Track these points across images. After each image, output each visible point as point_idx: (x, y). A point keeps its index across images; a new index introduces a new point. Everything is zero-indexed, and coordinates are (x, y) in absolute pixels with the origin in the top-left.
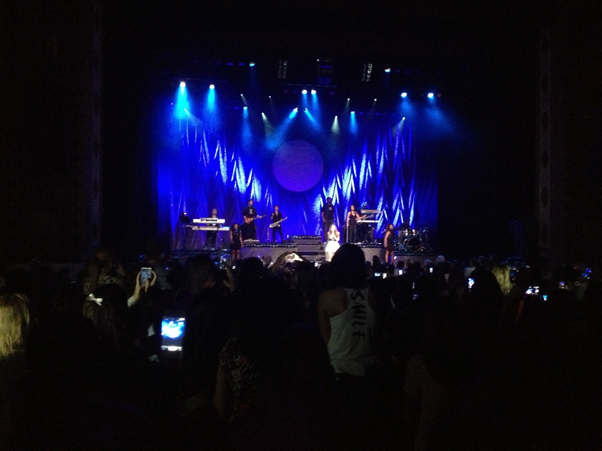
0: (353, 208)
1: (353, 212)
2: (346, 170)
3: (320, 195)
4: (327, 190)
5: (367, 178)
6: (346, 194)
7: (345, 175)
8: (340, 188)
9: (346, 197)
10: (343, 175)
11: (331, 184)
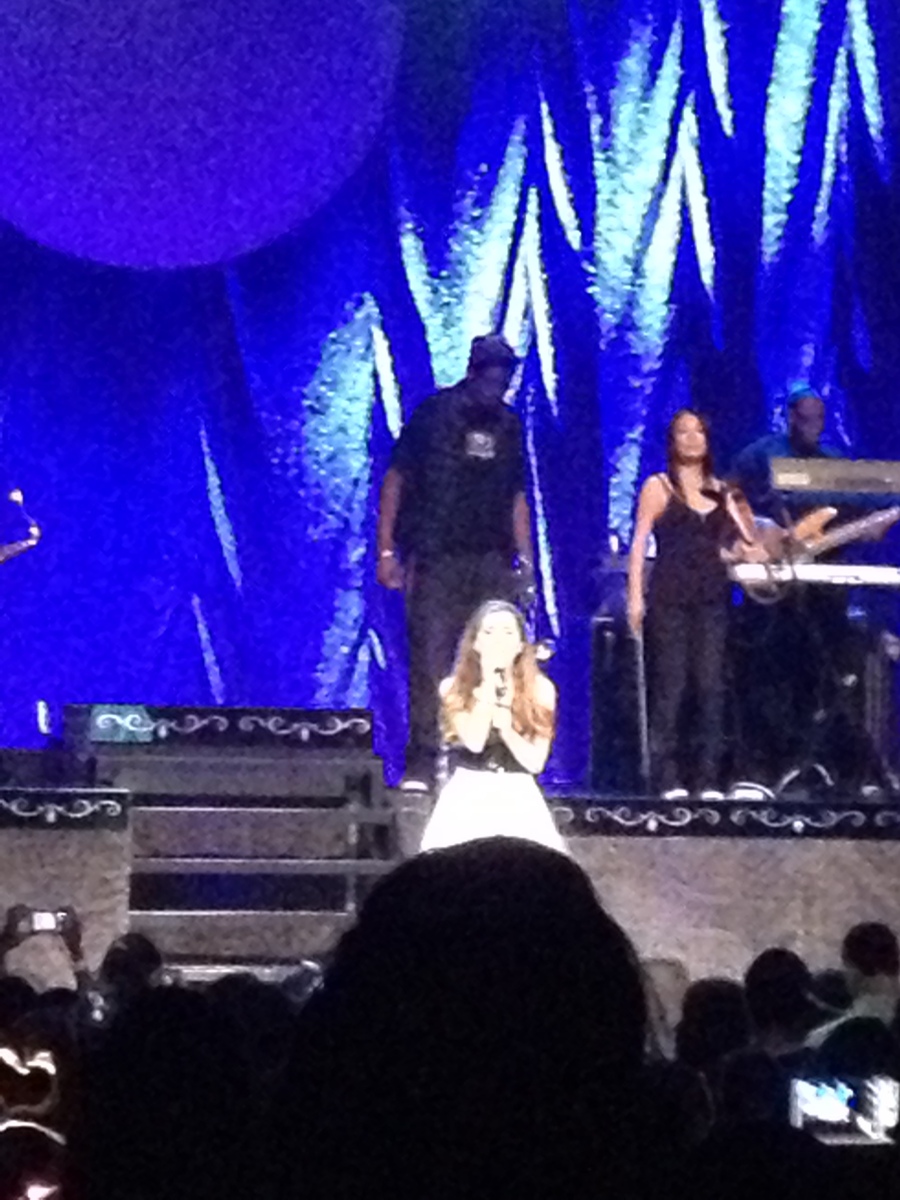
0: (691, 433)
1: (691, 478)
2: (633, 65)
3: (371, 307)
4: (438, 260)
5: (832, 146)
6: (631, 302)
7: (625, 111)
8: (574, 238)
9: (627, 324)
10: (605, 110)
11: (484, 201)
